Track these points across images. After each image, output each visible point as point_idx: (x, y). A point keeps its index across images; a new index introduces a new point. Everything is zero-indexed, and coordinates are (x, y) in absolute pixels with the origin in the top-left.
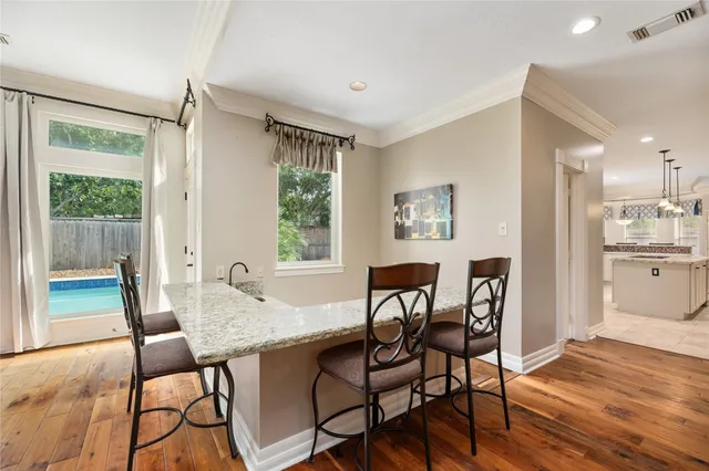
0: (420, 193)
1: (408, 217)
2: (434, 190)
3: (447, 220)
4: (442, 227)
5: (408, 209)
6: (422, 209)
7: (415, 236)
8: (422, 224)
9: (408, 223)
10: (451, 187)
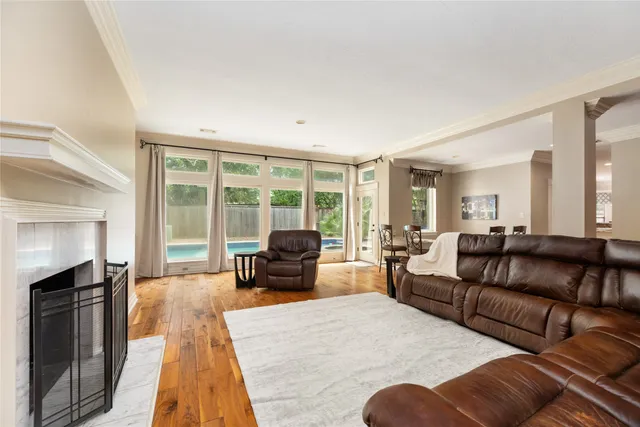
0: (478, 197)
1: (471, 208)
2: (487, 197)
3: (494, 211)
4: (491, 214)
5: (470, 206)
6: (479, 205)
7: (474, 218)
8: (479, 212)
9: (470, 212)
10: (496, 196)
